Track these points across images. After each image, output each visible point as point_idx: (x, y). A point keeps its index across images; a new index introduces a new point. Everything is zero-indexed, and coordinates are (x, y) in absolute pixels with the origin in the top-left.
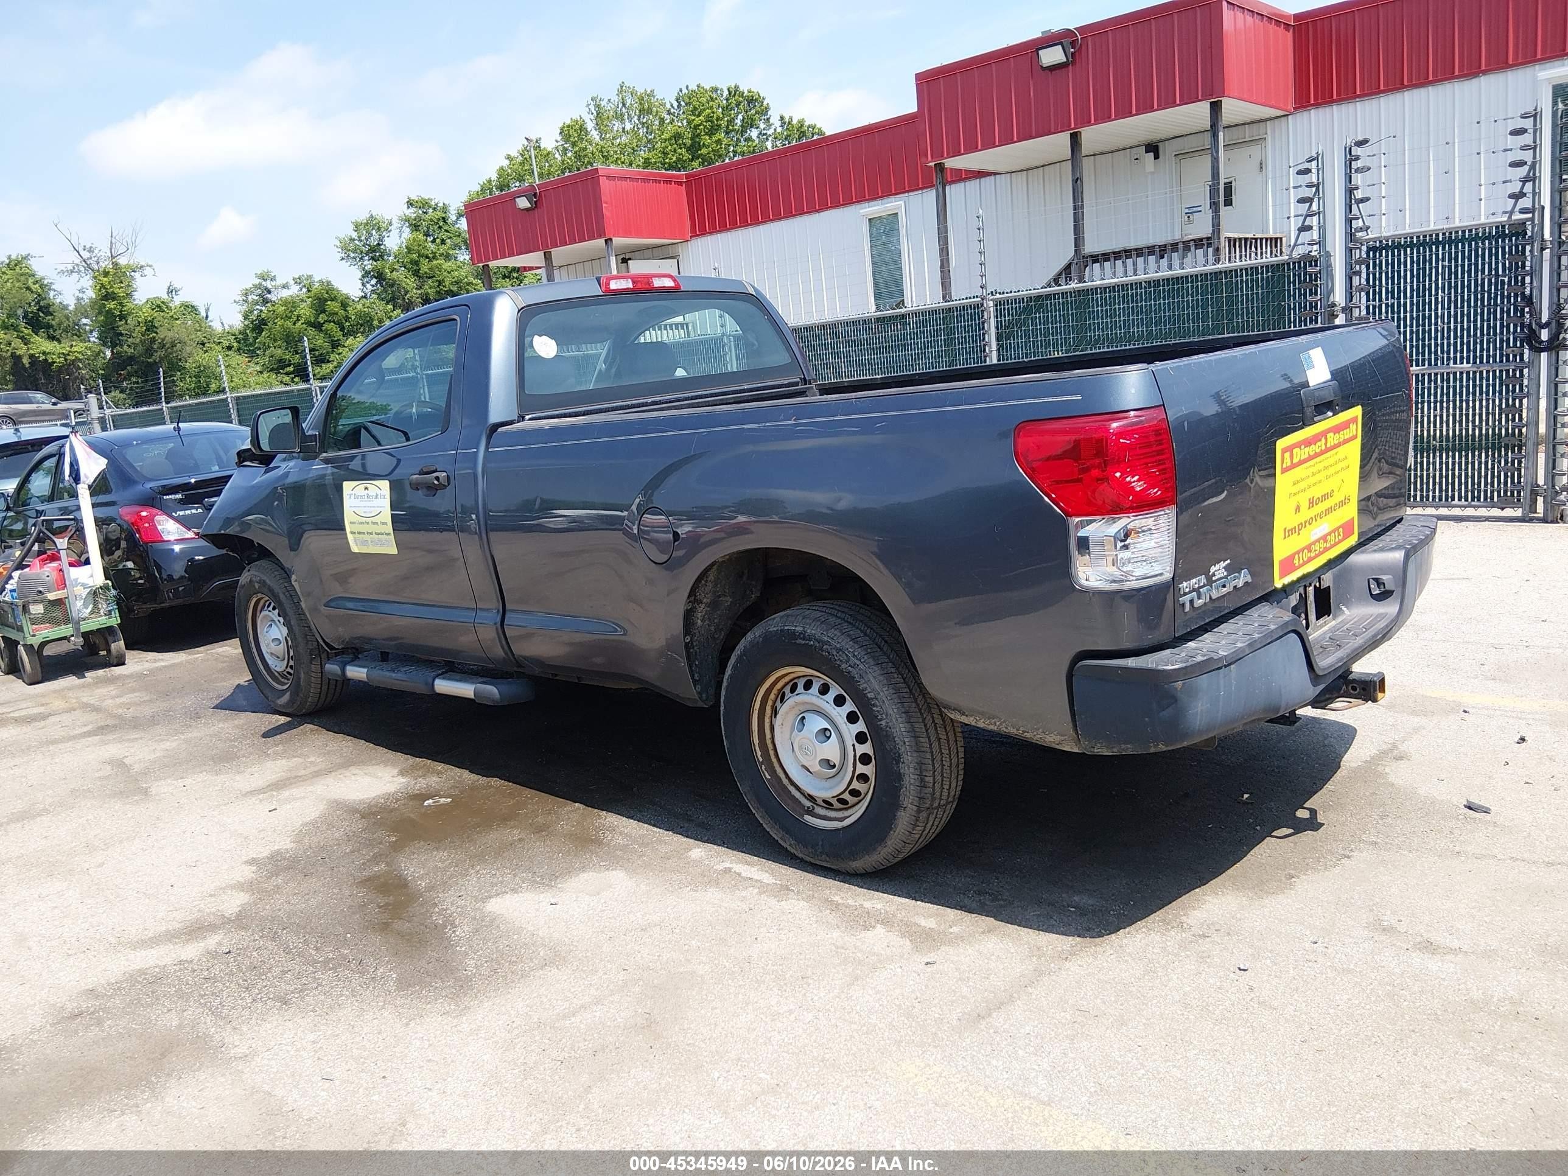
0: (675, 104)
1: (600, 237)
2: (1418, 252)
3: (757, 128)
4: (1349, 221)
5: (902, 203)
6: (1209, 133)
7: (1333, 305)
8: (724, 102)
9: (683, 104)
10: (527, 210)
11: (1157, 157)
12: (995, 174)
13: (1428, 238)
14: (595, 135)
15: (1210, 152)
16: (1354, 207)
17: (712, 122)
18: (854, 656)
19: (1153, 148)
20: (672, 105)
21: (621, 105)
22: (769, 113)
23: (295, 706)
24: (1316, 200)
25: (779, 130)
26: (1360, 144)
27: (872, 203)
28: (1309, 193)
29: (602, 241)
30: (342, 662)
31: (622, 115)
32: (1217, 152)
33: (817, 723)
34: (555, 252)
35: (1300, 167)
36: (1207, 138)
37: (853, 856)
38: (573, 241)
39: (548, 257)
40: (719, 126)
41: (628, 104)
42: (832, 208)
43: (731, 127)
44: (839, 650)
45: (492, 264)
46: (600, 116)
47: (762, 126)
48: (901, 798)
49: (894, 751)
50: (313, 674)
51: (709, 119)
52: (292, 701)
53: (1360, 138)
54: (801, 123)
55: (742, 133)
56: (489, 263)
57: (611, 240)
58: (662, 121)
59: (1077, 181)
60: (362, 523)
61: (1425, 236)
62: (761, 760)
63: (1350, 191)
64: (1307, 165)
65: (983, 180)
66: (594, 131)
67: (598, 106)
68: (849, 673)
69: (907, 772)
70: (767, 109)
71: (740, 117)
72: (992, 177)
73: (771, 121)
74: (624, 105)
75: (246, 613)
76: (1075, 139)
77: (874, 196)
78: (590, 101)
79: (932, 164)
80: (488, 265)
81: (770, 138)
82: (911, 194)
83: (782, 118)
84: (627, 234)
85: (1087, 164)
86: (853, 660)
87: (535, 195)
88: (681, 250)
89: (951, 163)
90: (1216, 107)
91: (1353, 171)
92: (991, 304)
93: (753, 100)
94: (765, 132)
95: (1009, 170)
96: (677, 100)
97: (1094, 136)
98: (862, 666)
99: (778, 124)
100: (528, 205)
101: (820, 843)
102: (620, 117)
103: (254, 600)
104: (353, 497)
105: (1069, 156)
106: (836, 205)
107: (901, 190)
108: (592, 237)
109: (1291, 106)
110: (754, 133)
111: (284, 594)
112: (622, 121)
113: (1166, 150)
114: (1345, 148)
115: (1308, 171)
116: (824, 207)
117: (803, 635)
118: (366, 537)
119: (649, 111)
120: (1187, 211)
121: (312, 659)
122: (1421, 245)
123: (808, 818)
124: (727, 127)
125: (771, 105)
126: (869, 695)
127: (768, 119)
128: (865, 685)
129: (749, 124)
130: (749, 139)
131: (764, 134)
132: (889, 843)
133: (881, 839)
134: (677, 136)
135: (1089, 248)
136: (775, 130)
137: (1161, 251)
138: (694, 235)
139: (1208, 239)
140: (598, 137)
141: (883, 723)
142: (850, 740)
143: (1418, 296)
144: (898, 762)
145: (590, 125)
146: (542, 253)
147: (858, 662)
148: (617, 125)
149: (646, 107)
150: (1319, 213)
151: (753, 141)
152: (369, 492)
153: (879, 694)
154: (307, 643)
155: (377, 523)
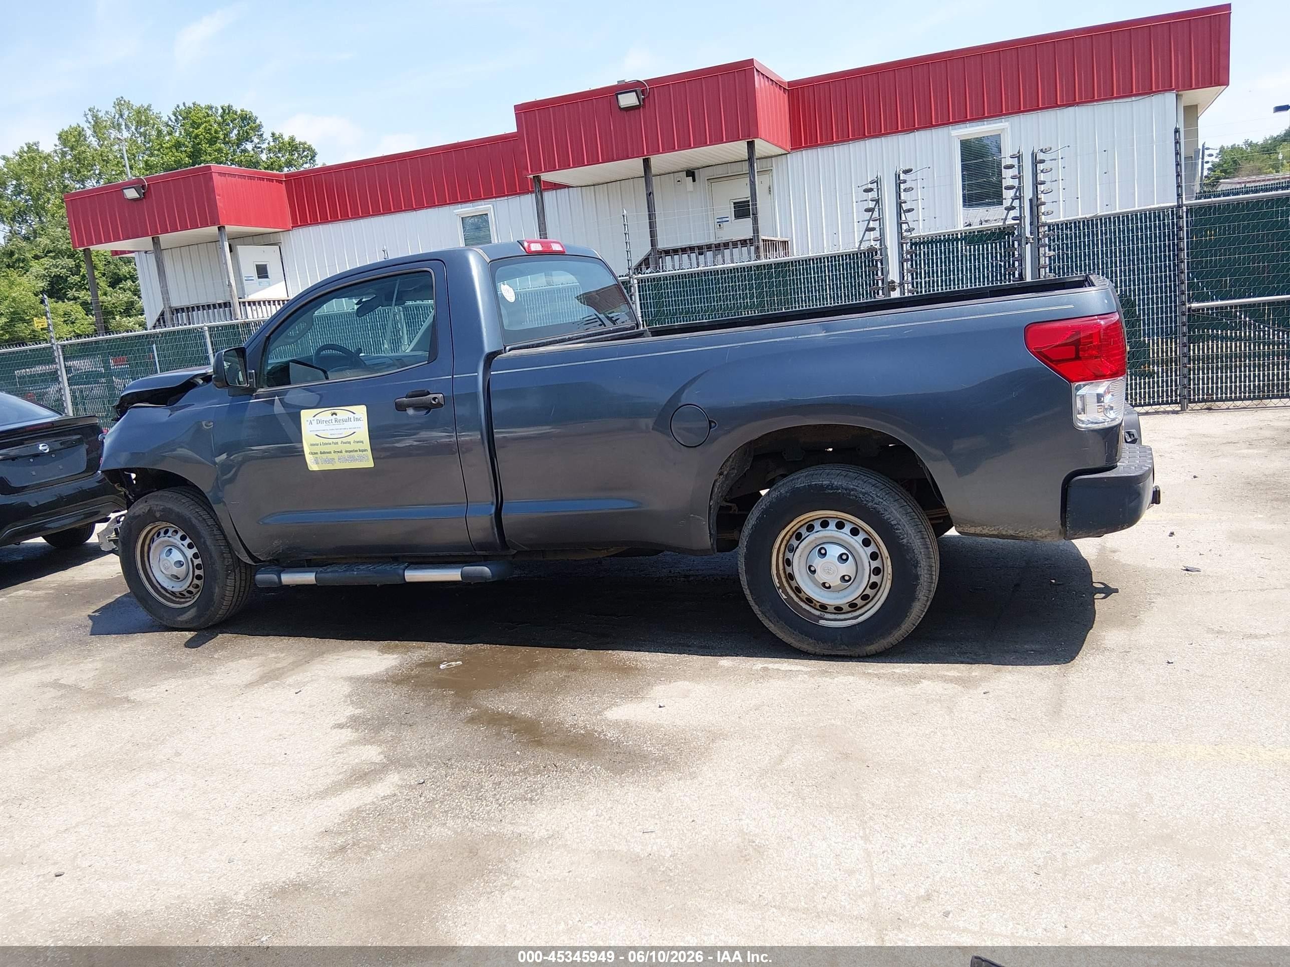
0: (173, 118)
1: (213, 224)
2: (945, 246)
3: (252, 141)
4: (900, 225)
5: (490, 206)
6: (747, 162)
7: (893, 282)
8: (220, 118)
9: (180, 118)
10: (135, 200)
11: (694, 180)
12: (569, 187)
13: (951, 237)
14: (93, 141)
15: (748, 175)
16: (903, 215)
17: (210, 134)
18: (877, 496)
19: (691, 173)
20: (170, 119)
21: (117, 116)
22: (263, 130)
23: (202, 620)
24: (877, 209)
25: (272, 144)
26: (907, 172)
27: (464, 205)
28: (871, 205)
29: (214, 229)
30: (277, 571)
31: (119, 125)
32: (754, 177)
33: (834, 551)
34: (163, 238)
35: (865, 187)
36: (746, 167)
37: (870, 642)
38: (185, 228)
39: (156, 241)
40: (218, 138)
41: (125, 116)
42: (427, 207)
43: (227, 139)
44: (864, 494)
45: (92, 248)
46: (97, 125)
47: (256, 140)
48: (917, 593)
49: (914, 559)
50: (228, 588)
51: (208, 131)
52: (198, 616)
53: (907, 168)
54: (292, 139)
55: (238, 146)
56: (90, 247)
57: (224, 227)
58: (159, 132)
59: (650, 194)
60: (326, 444)
61: (949, 235)
62: (778, 585)
63: (899, 205)
64: (870, 186)
65: (559, 191)
66: (91, 138)
67: (95, 117)
68: (875, 508)
69: (923, 573)
70: (260, 126)
71: (235, 132)
72: (566, 190)
73: (265, 136)
74: (121, 116)
75: (136, 542)
76: (646, 162)
77: (466, 200)
78: (88, 112)
79: (531, 176)
80: (89, 249)
81: (265, 151)
82: (498, 199)
83: (273, 134)
84: (238, 223)
85: (655, 181)
86: (877, 500)
87: (143, 187)
88: (282, 237)
89: (546, 177)
90: (751, 145)
91: (902, 190)
92: (636, 281)
93: (246, 118)
94: (259, 145)
95: (581, 185)
96: (175, 114)
97: (658, 162)
98: (884, 503)
99: (271, 139)
100: (136, 195)
101: (839, 638)
102: (118, 127)
103: (149, 528)
104: (314, 423)
105: (643, 174)
106: (432, 205)
107: (489, 196)
108: (205, 224)
109: (789, 147)
110: (249, 146)
111: (196, 518)
112: (120, 130)
113: (701, 175)
114: (896, 174)
115: (871, 190)
116: (420, 206)
117: (830, 487)
118: (333, 455)
119: (146, 123)
120: (718, 220)
121: (228, 575)
122: (947, 241)
123: (822, 622)
124: (225, 138)
125: (263, 124)
126: (892, 523)
127: (261, 135)
128: (889, 516)
129: (245, 138)
130: (245, 151)
131: (259, 148)
132: (903, 627)
133: (898, 625)
134: (178, 145)
135: (662, 245)
136: (269, 144)
137: (701, 250)
138: (295, 225)
139: (750, 240)
140: (96, 143)
141: (905, 540)
142: (866, 559)
143: (946, 276)
144: (916, 567)
145: (89, 132)
146: (150, 238)
147: (881, 500)
148: (114, 133)
149: (142, 117)
150: (880, 219)
151: (248, 152)
152: (338, 417)
153: (900, 521)
154: (223, 562)
155: (349, 443)
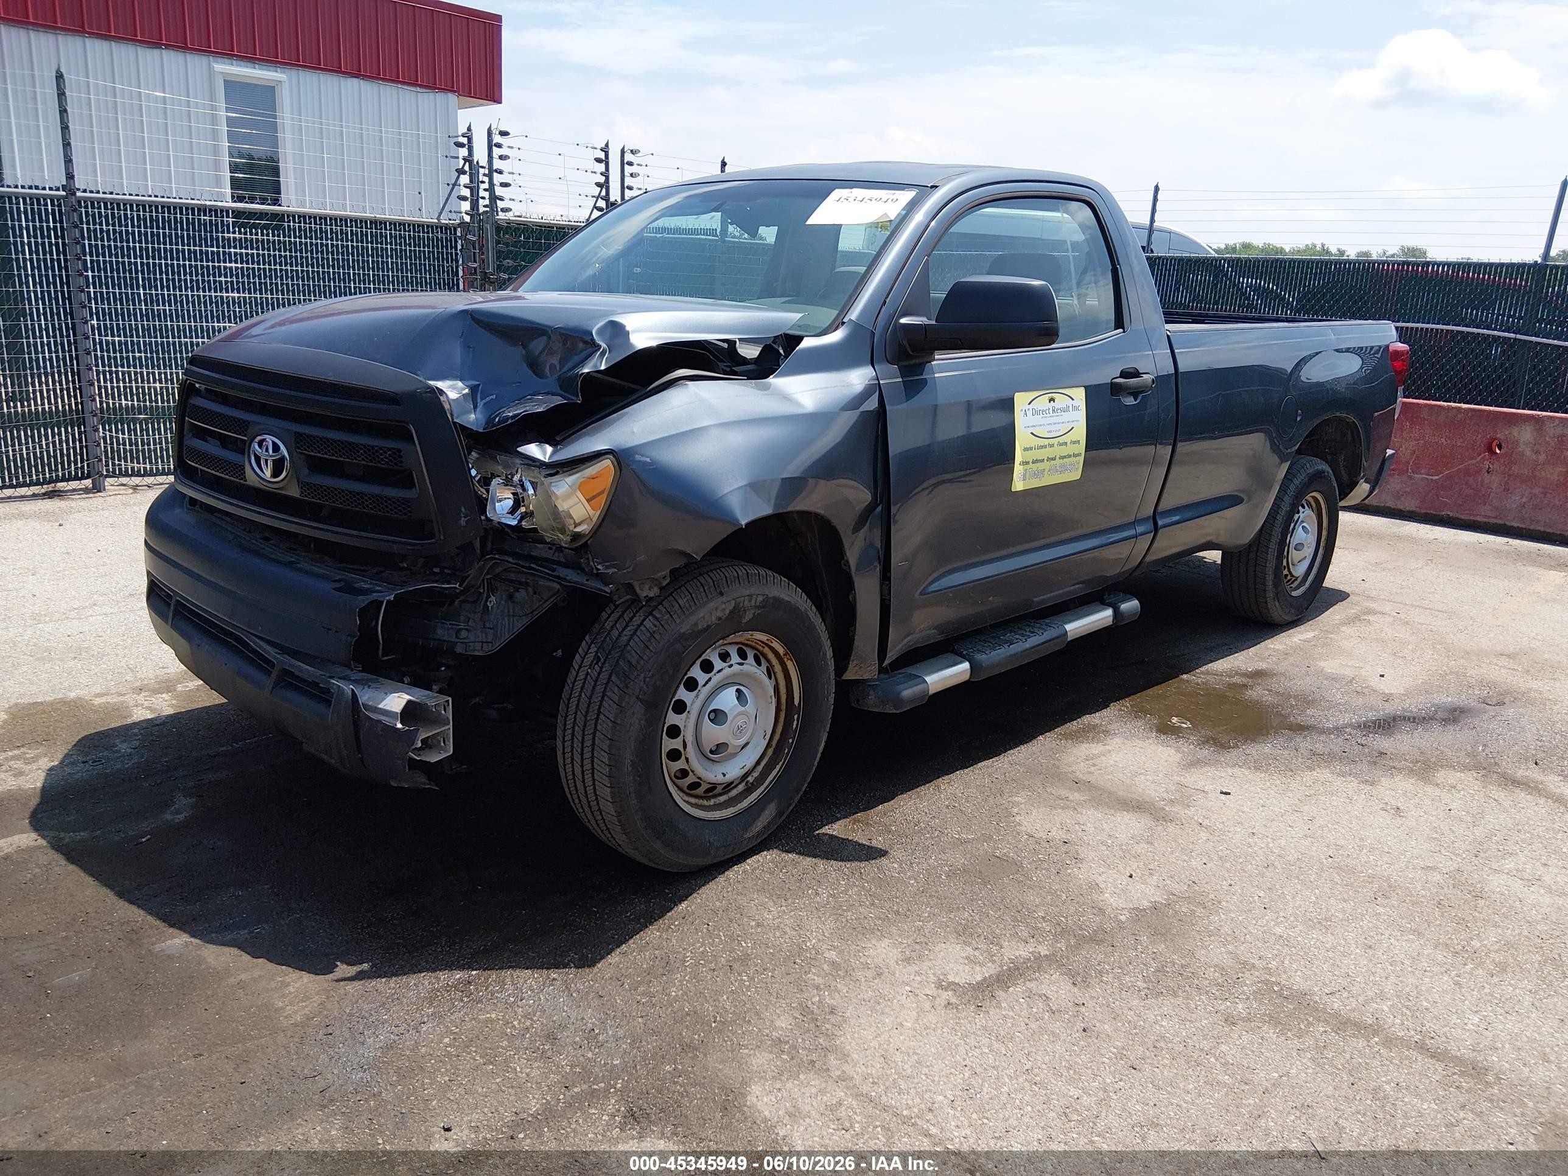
60: (1042, 447)
104: (1029, 413)
115: (461, 145)
118: (1044, 465)
152: (1055, 405)
155: (1066, 444)
